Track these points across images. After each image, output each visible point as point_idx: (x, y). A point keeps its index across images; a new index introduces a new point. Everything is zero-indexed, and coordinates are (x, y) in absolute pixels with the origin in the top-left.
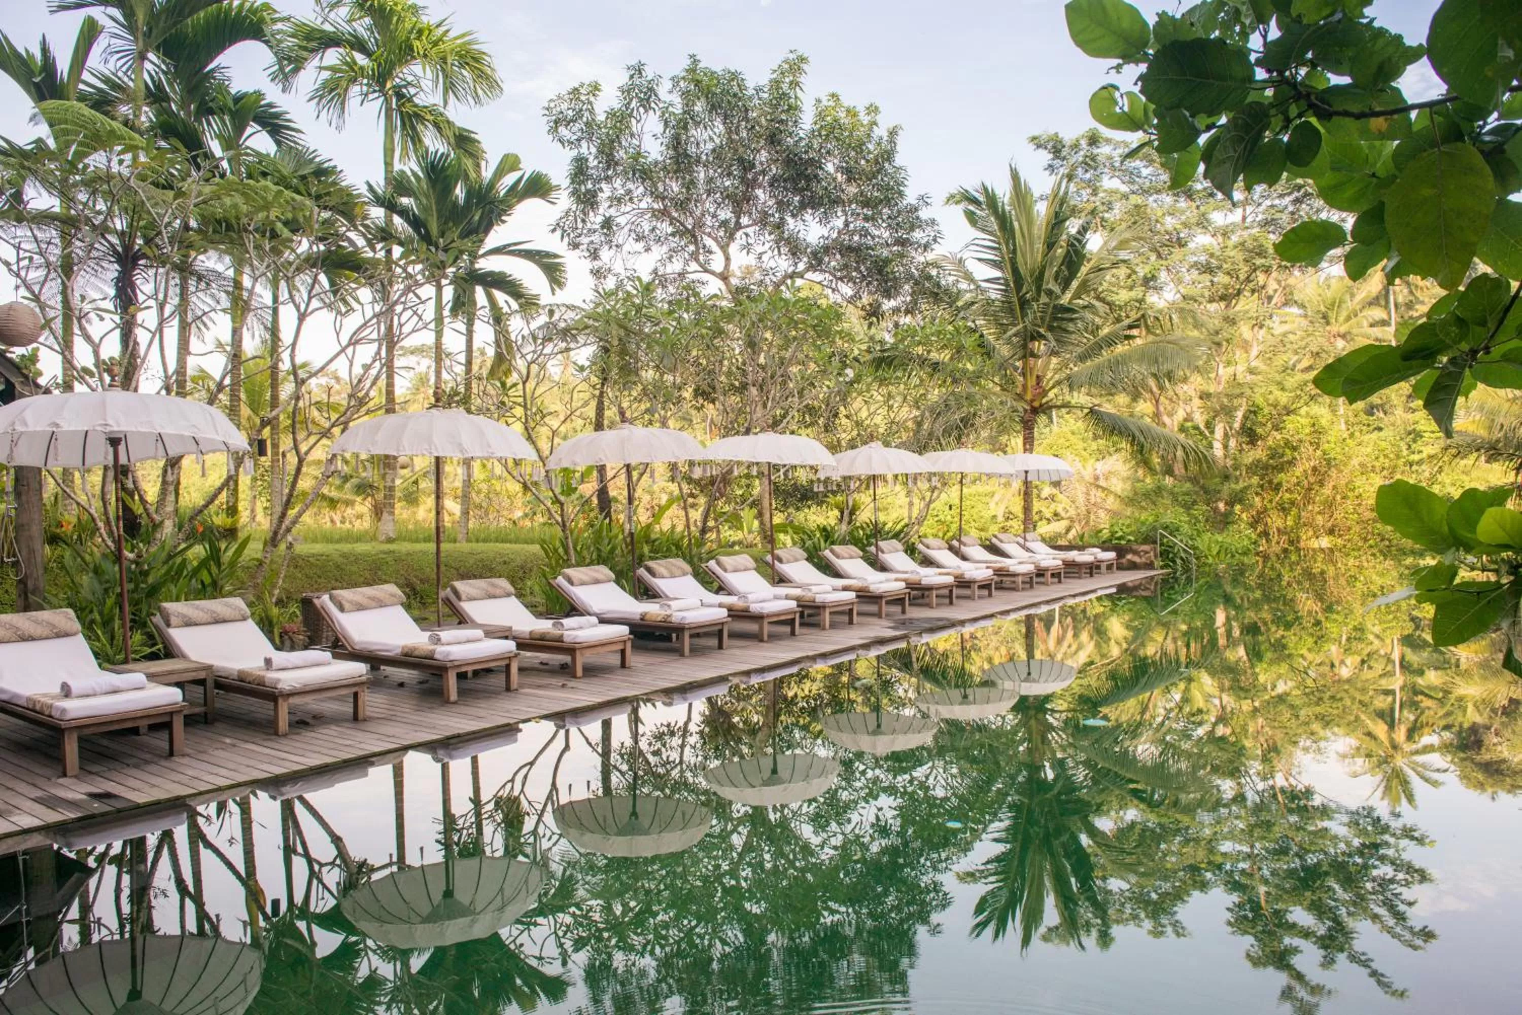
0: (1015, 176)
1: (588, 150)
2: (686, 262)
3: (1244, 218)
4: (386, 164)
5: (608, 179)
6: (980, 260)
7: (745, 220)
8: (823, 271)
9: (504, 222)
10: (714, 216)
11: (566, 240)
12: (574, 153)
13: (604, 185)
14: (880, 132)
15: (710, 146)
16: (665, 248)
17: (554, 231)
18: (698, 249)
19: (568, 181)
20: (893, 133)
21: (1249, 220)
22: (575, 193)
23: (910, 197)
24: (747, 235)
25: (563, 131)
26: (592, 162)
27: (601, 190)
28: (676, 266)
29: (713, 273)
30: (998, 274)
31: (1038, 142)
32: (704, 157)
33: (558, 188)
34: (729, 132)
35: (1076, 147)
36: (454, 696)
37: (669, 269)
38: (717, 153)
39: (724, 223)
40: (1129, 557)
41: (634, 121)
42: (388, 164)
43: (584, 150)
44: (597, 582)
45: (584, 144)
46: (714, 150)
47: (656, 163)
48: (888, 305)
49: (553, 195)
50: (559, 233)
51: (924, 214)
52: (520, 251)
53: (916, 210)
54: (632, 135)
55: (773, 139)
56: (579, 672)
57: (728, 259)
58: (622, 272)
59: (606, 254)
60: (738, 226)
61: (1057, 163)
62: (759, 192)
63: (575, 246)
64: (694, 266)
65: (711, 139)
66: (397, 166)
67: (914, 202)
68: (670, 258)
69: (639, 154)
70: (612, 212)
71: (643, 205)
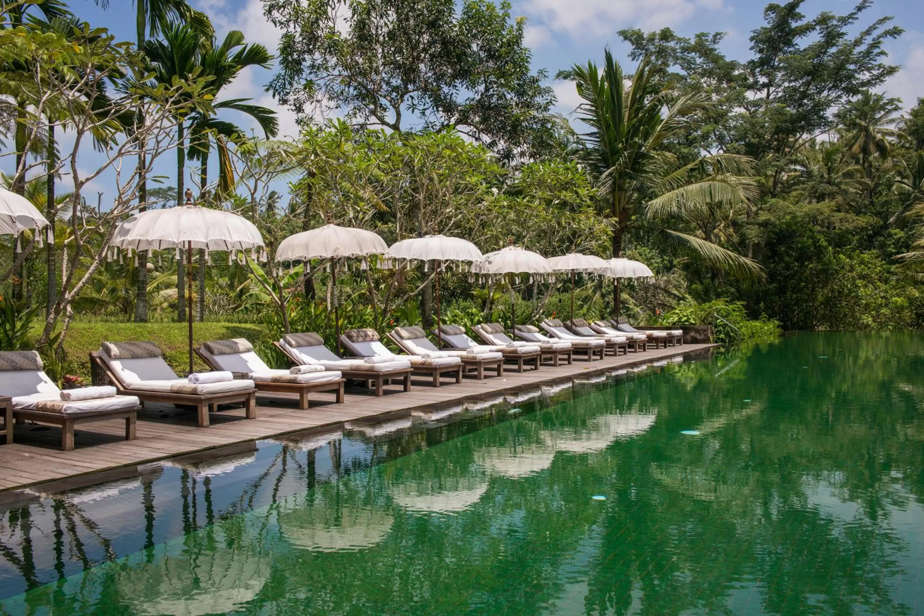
0: (609, 58)
1: (295, 30)
2: (367, 118)
3: (768, 95)
4: (139, 34)
5: (310, 52)
6: (583, 120)
7: (410, 87)
8: (469, 125)
9: (230, 82)
10: (388, 83)
11: (277, 97)
12: (284, 31)
13: (306, 56)
14: (511, 22)
15: (385, 30)
16: (352, 106)
17: (267, 90)
18: (376, 107)
19: (279, 53)
20: (520, 24)
21: (771, 97)
22: (285, 62)
23: (533, 72)
24: (412, 98)
25: (275, 13)
26: (298, 39)
27: (304, 60)
28: (359, 119)
29: (388, 124)
30: (595, 130)
31: (625, 35)
32: (381, 38)
33: (272, 57)
34: (399, 20)
35: (651, 39)
36: (206, 421)
37: (354, 121)
38: (391, 35)
39: (396, 89)
40: (692, 334)
41: (329, 9)
42: (141, 34)
43: (291, 29)
44: (310, 344)
45: (292, 24)
46: (389, 33)
47: (346, 41)
48: (516, 151)
49: (269, 62)
50: (271, 92)
51: (543, 84)
52: (243, 106)
53: (537, 81)
54: (328, 19)
55: (433, 25)
56: (306, 405)
57: (399, 115)
58: (322, 120)
59: (308, 108)
60: (407, 91)
61: (638, 52)
62: (422, 66)
63: (284, 102)
64: (373, 119)
65: (386, 24)
66: (147, 38)
67: (535, 75)
68: (355, 114)
69: (334, 33)
70: (312, 77)
71: (336, 72)
